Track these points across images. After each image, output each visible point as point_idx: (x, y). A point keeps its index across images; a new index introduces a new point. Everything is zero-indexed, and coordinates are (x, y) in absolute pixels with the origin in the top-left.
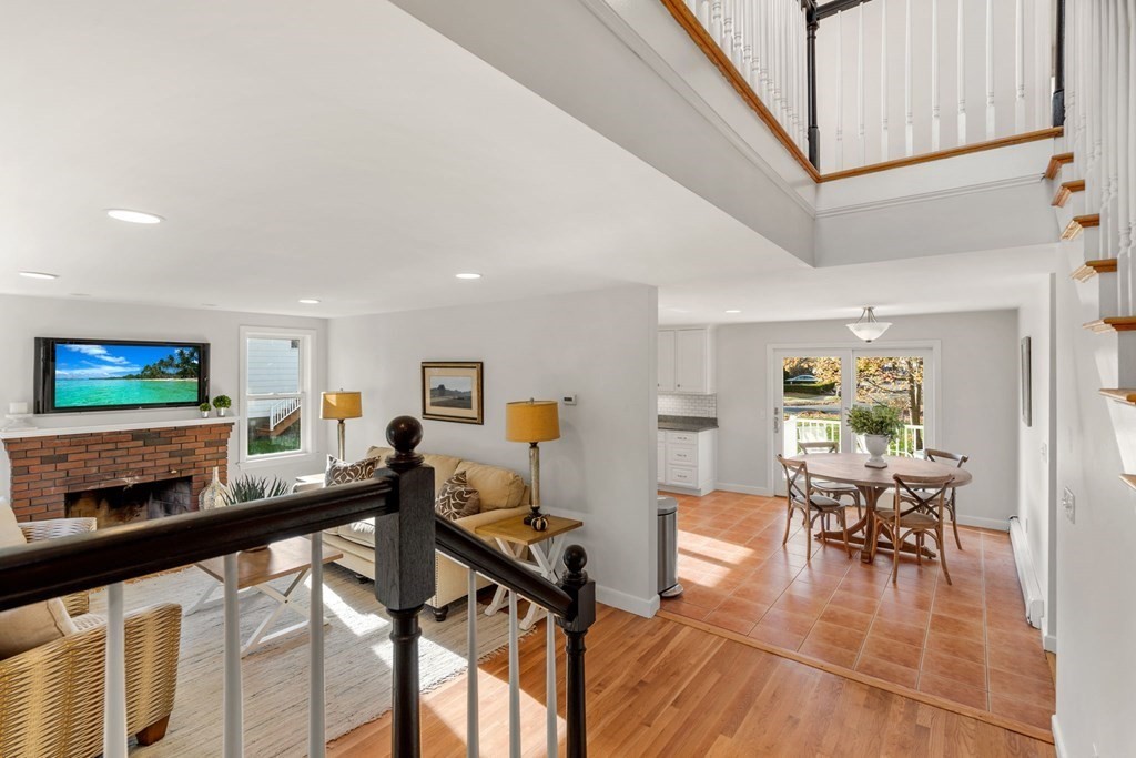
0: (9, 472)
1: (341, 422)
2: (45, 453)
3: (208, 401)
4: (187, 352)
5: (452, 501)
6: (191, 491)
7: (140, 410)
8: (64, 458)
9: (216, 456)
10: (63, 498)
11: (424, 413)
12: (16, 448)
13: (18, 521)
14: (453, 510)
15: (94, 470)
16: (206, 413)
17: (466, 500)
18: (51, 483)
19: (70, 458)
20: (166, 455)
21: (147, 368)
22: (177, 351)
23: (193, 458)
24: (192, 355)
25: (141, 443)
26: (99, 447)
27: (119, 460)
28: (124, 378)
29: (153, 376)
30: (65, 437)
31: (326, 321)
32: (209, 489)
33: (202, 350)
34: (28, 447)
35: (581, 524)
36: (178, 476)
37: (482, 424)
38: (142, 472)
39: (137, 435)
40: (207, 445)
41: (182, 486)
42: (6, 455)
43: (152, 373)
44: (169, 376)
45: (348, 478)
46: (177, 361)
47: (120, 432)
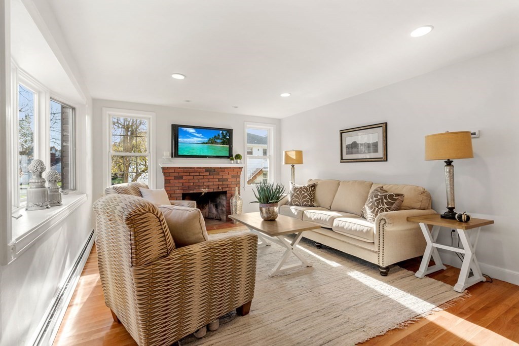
0: (163, 182)
1: (293, 166)
2: (176, 175)
3: (232, 156)
4: (224, 133)
5: (385, 201)
6: (226, 197)
7: (208, 159)
8: (181, 178)
9: (235, 183)
10: (181, 195)
11: (342, 159)
12: (166, 171)
13: (170, 200)
14: (386, 206)
15: (192, 184)
16: (232, 161)
17: (396, 200)
18: (177, 188)
19: (184, 178)
20: (217, 180)
21: (210, 139)
22: (221, 132)
23: (227, 183)
24: (226, 134)
25: (208, 173)
26: (193, 174)
27: (200, 181)
28: (202, 143)
29: (212, 143)
30: (182, 168)
31: (280, 120)
32: (235, 197)
33: (230, 132)
34: (170, 171)
35: (492, 222)
36: (221, 190)
37: (387, 161)
38: (208, 187)
39: (207, 170)
40: (233, 177)
41: (222, 196)
42: (162, 174)
43: (212, 142)
44: (218, 143)
45: (303, 192)
46: (221, 137)
47: (201, 168)
